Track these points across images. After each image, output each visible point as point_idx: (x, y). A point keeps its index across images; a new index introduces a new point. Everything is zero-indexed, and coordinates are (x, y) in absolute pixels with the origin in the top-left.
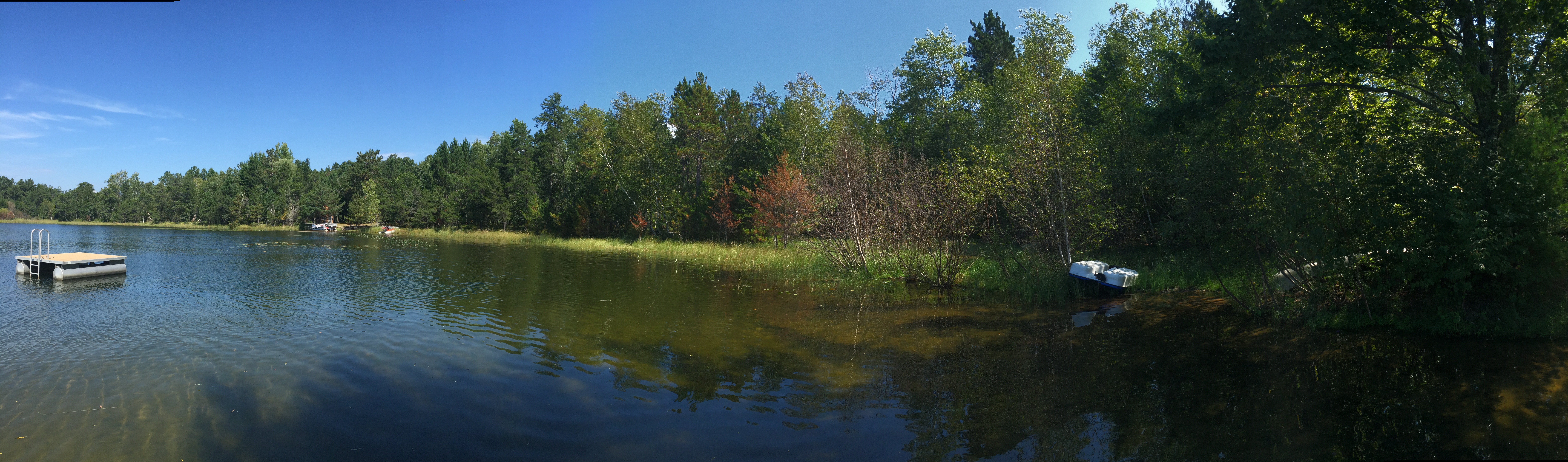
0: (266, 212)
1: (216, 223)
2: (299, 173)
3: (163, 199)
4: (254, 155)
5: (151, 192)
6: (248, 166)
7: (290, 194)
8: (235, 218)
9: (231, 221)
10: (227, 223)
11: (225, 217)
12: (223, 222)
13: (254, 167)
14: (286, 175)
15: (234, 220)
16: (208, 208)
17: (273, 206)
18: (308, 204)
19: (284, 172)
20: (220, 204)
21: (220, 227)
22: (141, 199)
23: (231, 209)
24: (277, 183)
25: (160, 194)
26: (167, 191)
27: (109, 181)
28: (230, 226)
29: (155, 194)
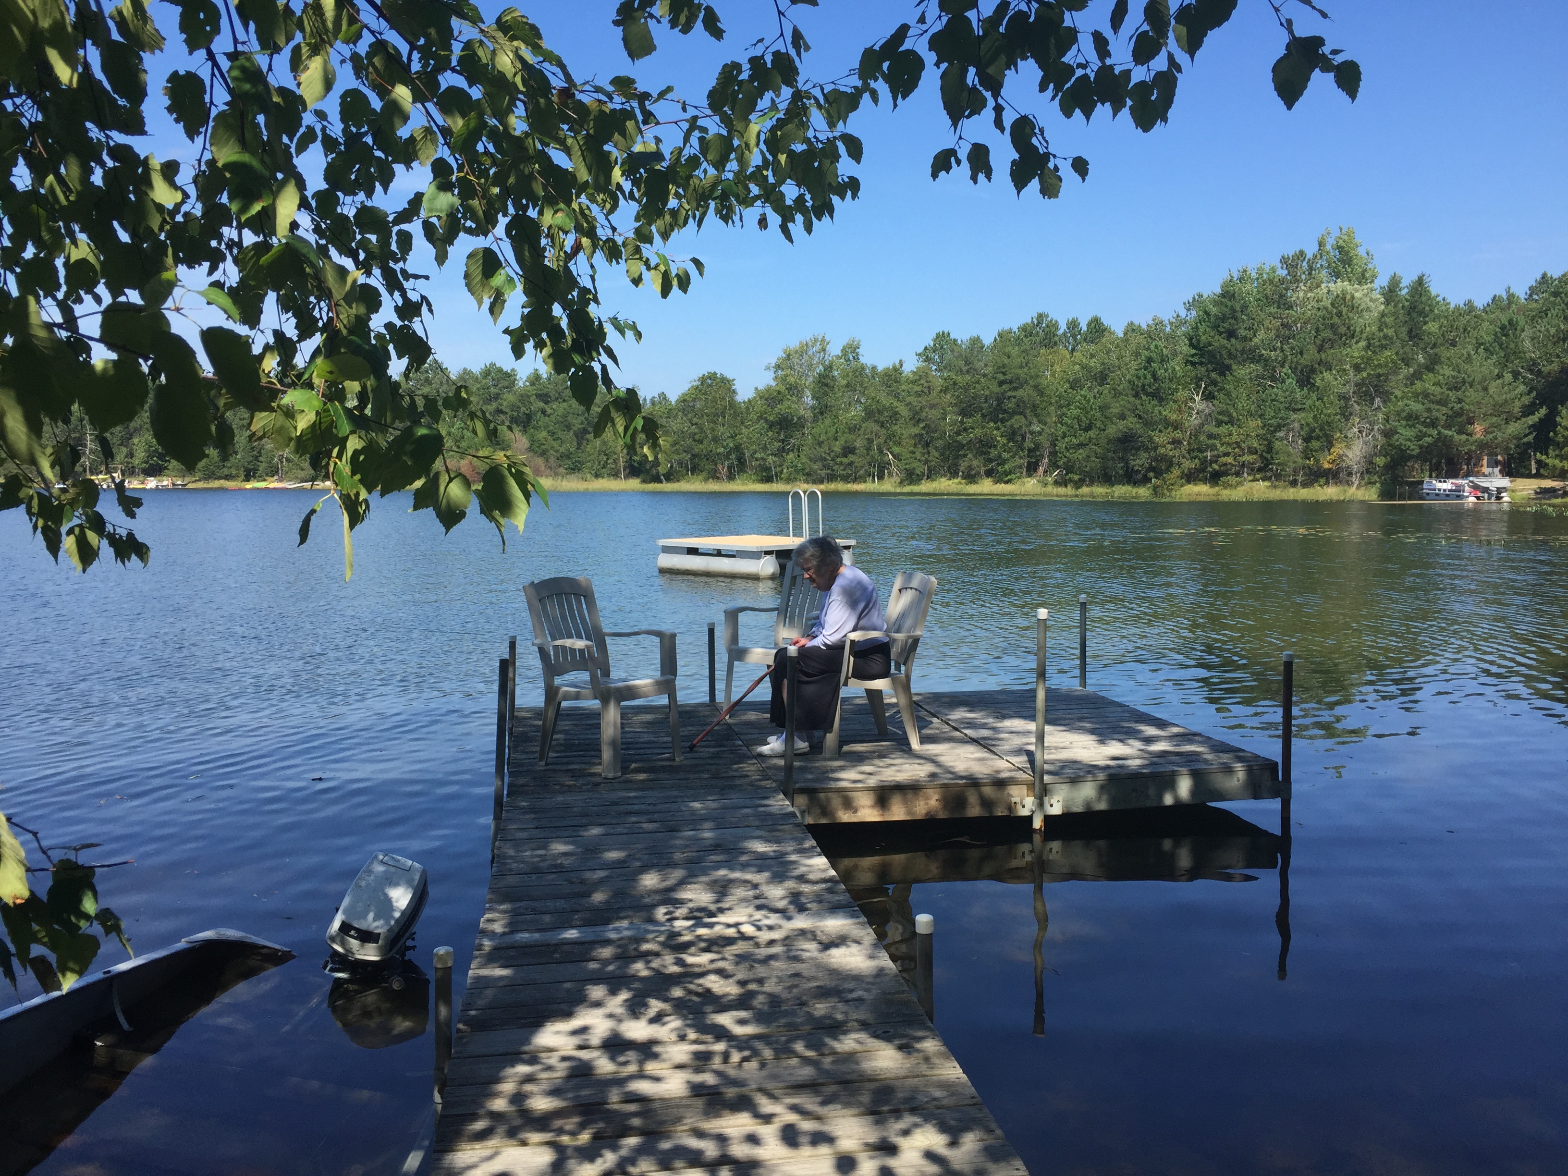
0: (1270, 448)
1: (1107, 479)
2: (1389, 320)
3: (933, 414)
4: (1236, 276)
5: (897, 397)
6: (1214, 310)
7: (1350, 389)
8: (1171, 464)
9: (1158, 474)
10: (1145, 480)
11: (1140, 461)
12: (1131, 477)
13: (1233, 310)
14: (1342, 330)
15: (1168, 470)
16: (1083, 437)
17: (1296, 425)
18: (1411, 418)
19: (1336, 320)
20: (1122, 425)
21: (1121, 491)
22: (869, 414)
23: (1160, 439)
24: (1311, 355)
25: (923, 400)
26: (945, 390)
27: (778, 367)
28: (1155, 488)
29: (908, 399)
